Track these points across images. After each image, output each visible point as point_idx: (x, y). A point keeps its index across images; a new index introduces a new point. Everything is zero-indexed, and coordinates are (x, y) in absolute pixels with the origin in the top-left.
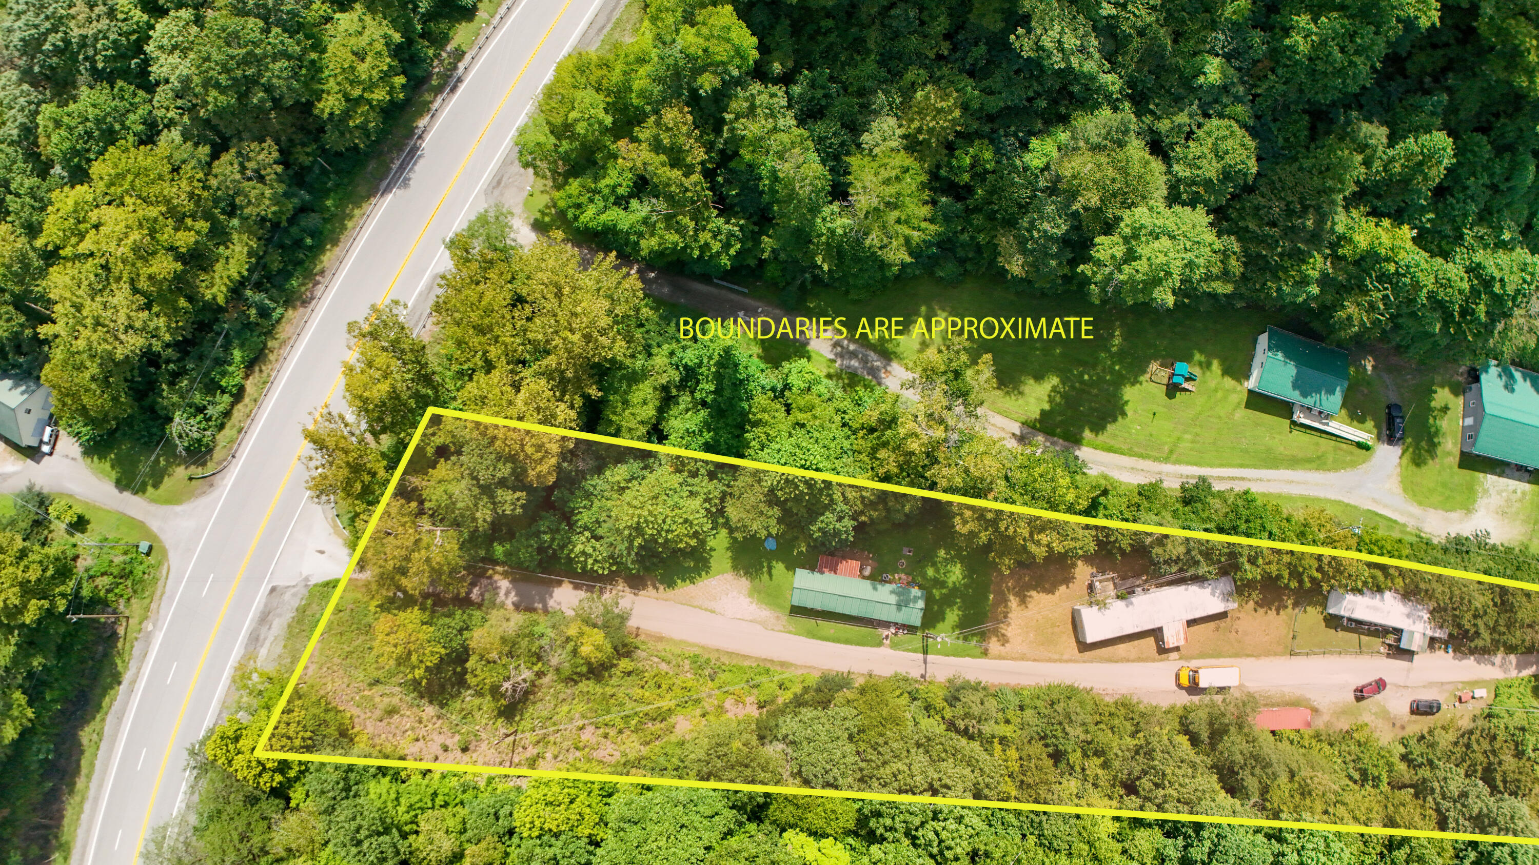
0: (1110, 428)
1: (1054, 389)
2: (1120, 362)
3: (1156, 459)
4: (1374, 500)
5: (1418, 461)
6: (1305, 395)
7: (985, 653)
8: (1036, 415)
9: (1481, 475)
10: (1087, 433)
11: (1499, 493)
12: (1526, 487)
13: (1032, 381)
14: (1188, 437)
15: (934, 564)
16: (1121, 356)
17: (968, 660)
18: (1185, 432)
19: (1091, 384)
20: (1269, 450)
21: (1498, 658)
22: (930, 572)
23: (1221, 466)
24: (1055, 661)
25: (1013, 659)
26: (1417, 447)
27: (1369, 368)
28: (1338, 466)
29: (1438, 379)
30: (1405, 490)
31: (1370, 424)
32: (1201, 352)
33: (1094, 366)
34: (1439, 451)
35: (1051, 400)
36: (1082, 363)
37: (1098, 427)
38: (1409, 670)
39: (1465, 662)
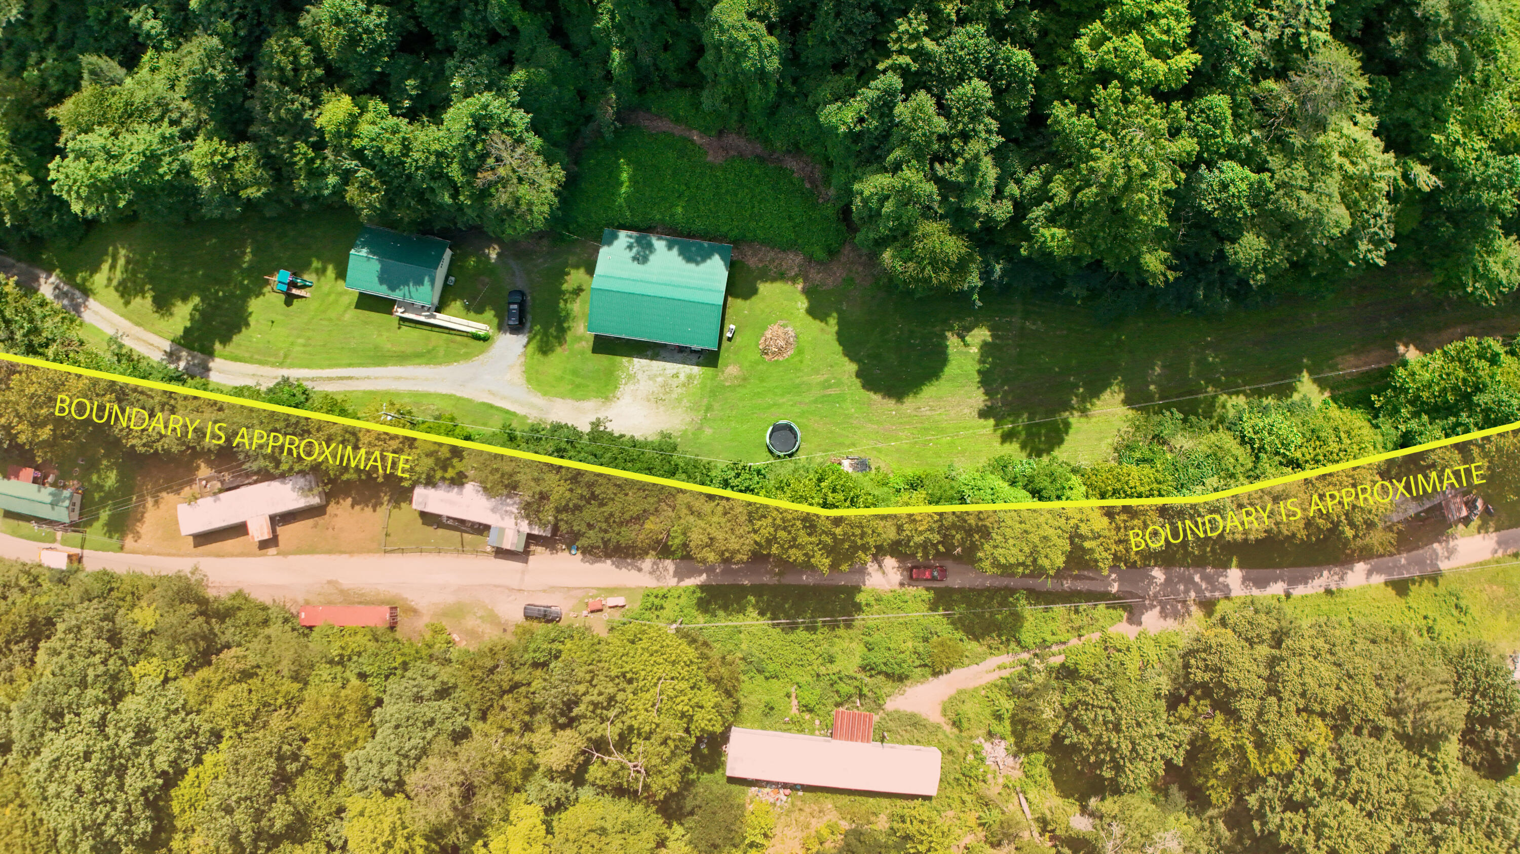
0: (236, 338)
1: (195, 308)
2: (249, 277)
3: (273, 365)
4: (491, 393)
5: (545, 349)
6: (392, 288)
7: (122, 548)
8: (180, 332)
9: (625, 360)
10: (218, 346)
11: (652, 378)
12: (696, 370)
13: (179, 303)
14: (301, 341)
15: (98, 471)
16: (249, 272)
17: (111, 554)
18: (299, 337)
19: (225, 299)
20: (376, 348)
21: (647, 563)
22: (95, 478)
23: (330, 366)
24: (174, 555)
25: (143, 553)
26: (546, 334)
27: (493, 256)
28: (451, 357)
29: (572, 260)
30: (529, 380)
31: (489, 314)
32: (319, 259)
33: (228, 284)
34: (569, 336)
35: (192, 319)
36: (217, 281)
37: (226, 340)
38: (523, 573)
39: (598, 566)
